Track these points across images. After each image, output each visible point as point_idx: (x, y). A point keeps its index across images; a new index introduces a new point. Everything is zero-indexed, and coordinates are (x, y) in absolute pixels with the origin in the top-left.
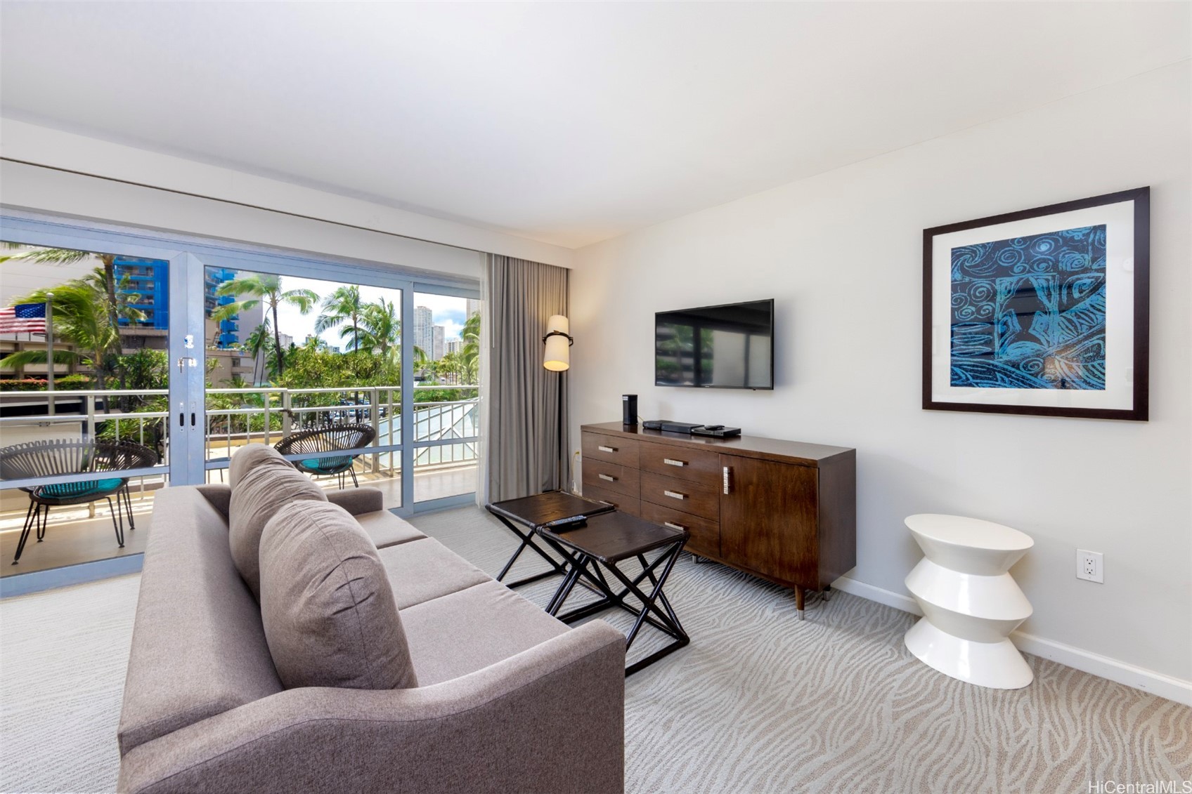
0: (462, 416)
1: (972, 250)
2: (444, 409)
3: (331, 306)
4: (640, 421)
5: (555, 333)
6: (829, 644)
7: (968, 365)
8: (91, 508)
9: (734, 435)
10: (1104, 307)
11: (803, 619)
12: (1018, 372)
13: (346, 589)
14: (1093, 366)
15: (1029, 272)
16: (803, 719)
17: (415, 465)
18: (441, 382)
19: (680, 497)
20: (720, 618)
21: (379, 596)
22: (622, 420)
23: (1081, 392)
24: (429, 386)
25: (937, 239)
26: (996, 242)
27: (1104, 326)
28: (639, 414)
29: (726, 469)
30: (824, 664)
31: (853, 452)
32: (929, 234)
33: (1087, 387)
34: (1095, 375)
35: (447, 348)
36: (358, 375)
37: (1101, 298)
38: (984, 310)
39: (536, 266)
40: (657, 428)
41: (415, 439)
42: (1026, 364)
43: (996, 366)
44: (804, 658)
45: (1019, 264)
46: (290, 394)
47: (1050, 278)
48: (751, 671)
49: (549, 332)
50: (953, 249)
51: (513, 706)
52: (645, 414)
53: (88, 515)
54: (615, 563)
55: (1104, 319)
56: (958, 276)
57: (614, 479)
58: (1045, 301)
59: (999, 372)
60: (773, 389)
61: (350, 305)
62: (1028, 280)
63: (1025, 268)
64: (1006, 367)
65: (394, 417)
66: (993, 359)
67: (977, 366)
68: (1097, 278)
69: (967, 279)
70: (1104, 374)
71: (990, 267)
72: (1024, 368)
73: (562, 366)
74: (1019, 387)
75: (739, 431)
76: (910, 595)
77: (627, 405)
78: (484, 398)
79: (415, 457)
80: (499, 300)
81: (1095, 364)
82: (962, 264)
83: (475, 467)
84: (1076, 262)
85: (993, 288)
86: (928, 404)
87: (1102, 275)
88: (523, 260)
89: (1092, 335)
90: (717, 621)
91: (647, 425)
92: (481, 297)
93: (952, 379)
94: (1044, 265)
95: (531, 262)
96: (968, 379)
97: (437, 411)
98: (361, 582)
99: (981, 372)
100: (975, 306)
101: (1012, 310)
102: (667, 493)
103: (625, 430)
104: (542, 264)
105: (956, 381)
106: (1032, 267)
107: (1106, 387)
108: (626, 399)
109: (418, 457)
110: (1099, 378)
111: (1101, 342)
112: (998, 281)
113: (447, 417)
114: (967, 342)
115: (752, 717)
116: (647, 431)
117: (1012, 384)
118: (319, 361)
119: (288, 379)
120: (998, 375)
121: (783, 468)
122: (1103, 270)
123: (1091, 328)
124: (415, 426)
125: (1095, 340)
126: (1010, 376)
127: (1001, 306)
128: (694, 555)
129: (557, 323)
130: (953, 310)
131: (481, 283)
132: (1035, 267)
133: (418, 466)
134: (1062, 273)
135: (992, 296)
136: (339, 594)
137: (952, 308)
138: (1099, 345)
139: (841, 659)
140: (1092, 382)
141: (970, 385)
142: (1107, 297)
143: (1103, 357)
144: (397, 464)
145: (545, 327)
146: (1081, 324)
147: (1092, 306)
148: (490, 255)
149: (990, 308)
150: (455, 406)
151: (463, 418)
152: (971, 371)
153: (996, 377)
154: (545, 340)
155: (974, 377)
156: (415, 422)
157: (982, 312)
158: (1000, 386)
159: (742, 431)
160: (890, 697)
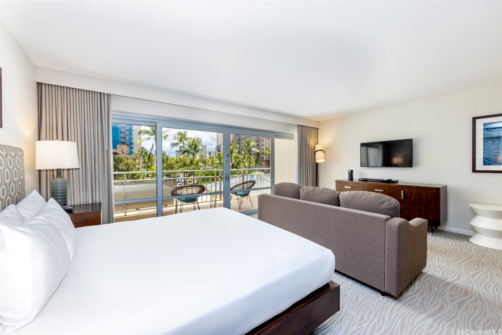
3: (175, 138)
4: (355, 178)
22: (348, 178)
29: (402, 192)
31: (447, 186)
52: (357, 176)
60: (413, 167)
61: (182, 137)
75: (398, 181)
86: (475, 171)
91: (361, 179)
93: (484, 163)
105: (486, 164)
108: (350, 171)
121: (426, 190)
148: (298, 125)
155: (492, 162)
159: (399, 181)
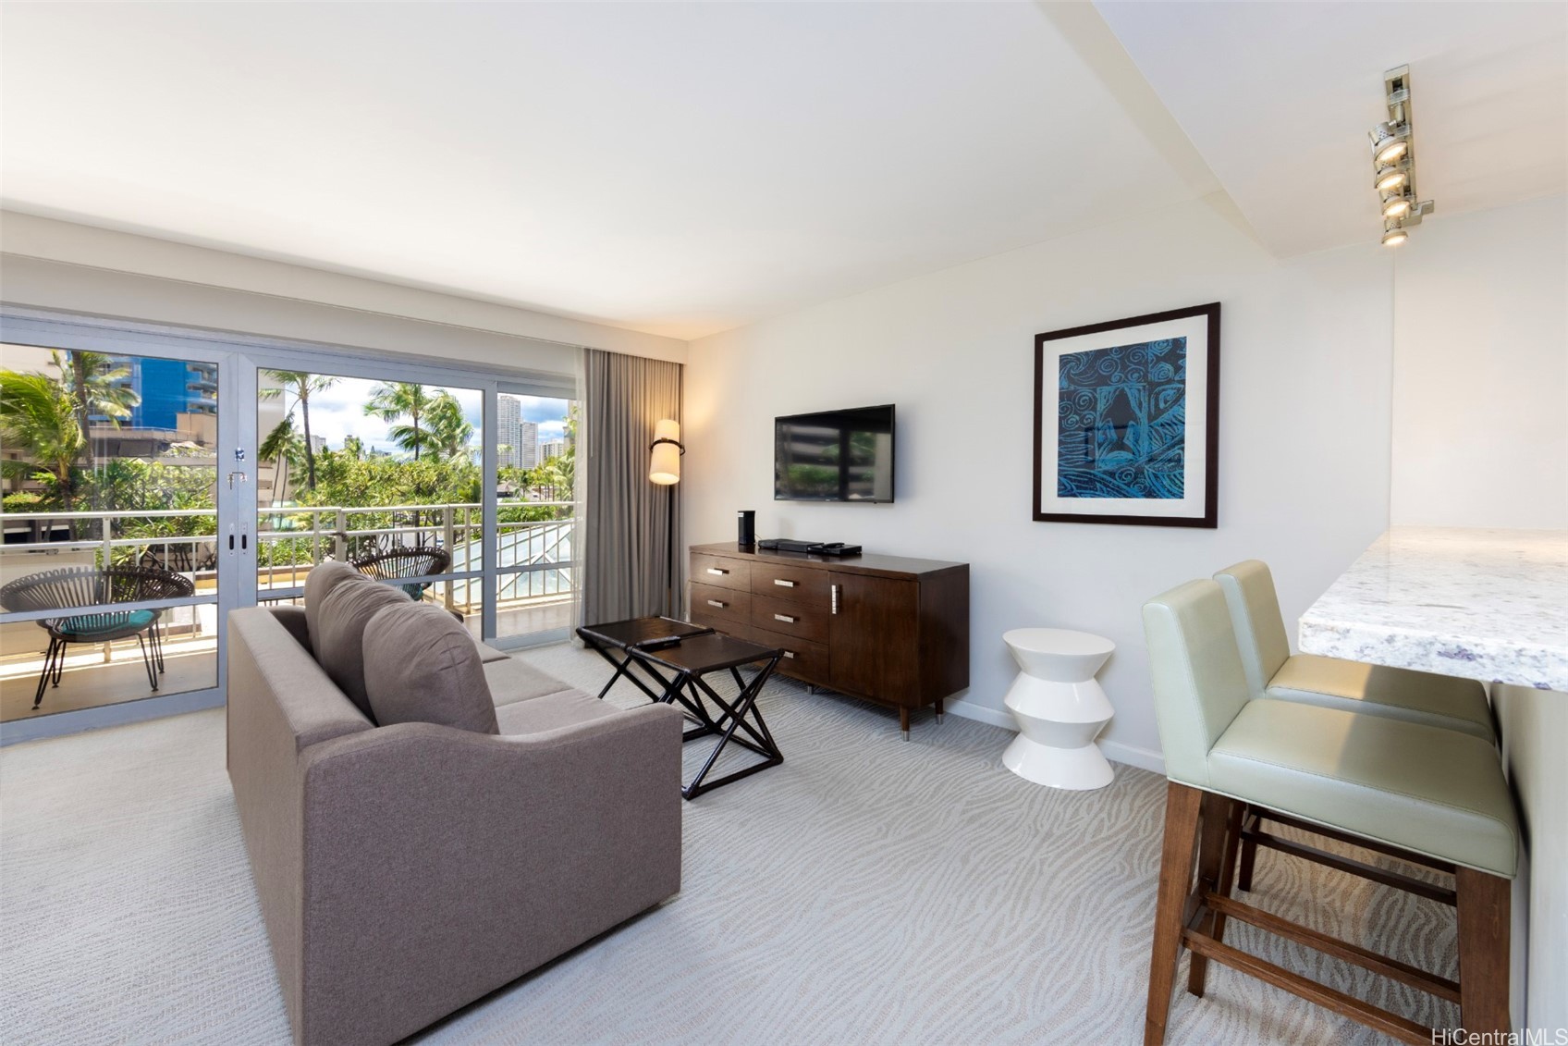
0: (556, 541)
1: (1076, 358)
2: (534, 533)
4: (757, 539)
5: (664, 441)
6: (925, 760)
7: (1073, 475)
8: (107, 651)
9: (855, 552)
10: (1184, 417)
11: (908, 740)
12: (1115, 482)
13: (448, 654)
14: (1175, 476)
15: (1124, 381)
16: (875, 816)
17: (498, 598)
18: (532, 498)
19: (790, 620)
20: (821, 742)
21: (473, 660)
22: (737, 539)
23: (1165, 501)
24: (515, 502)
25: (1047, 344)
26: (1098, 351)
27: (1183, 436)
28: (756, 532)
29: (834, 588)
30: (913, 775)
31: (968, 565)
32: (1040, 339)
33: (1169, 495)
34: (1176, 484)
35: (542, 451)
36: (419, 491)
37: (1181, 409)
38: (1087, 419)
39: (642, 363)
40: (775, 547)
41: (498, 566)
42: (1122, 473)
43: (1095, 476)
44: (895, 772)
45: (1116, 373)
46: (344, 513)
47: (1141, 388)
48: (839, 783)
49: (656, 440)
50: (1061, 356)
51: (579, 753)
52: (763, 532)
53: (103, 660)
54: (700, 675)
55: (1184, 430)
56: (1065, 384)
57: (724, 605)
58: (1137, 411)
59: (1098, 481)
60: (893, 502)
62: (1123, 390)
63: (1121, 377)
64: (1105, 476)
65: (471, 542)
66: (1094, 468)
67: (1082, 477)
68: (1179, 389)
69: (1072, 388)
70: (1183, 483)
71: (1091, 376)
72: (1120, 478)
73: (671, 479)
74: (1115, 496)
75: (859, 548)
76: (1008, 711)
77: (742, 521)
78: (581, 516)
79: (498, 591)
80: (598, 402)
81: (1176, 473)
82: (1069, 372)
83: (569, 602)
84: (1162, 373)
85: (1094, 397)
86: (1039, 516)
87: (1182, 386)
88: (627, 356)
89: (1173, 446)
90: (818, 744)
91: (762, 544)
92: (578, 398)
93: (1059, 490)
94: (1136, 375)
95: (637, 357)
96: (1072, 489)
97: (525, 535)
98: (459, 650)
99: (1084, 482)
100: (1079, 415)
101: (1110, 419)
102: (778, 617)
103: (740, 551)
104: (651, 360)
105: (1064, 491)
106: (1126, 377)
107: (1185, 495)
108: (742, 515)
109: (501, 591)
110: (1180, 487)
111: (1180, 452)
112: (1098, 389)
113: (537, 542)
114: (1071, 451)
115: (828, 816)
116: (763, 551)
117: (1109, 494)
118: (364, 472)
119: (321, 497)
120: (1098, 485)
121: (888, 584)
122: (1183, 382)
123: (1173, 438)
124: (498, 554)
125: (1176, 451)
126: (1108, 487)
127: (1101, 415)
128: (810, 685)
129: (666, 428)
130: (1060, 419)
131: (577, 382)
132: (1129, 377)
133: (501, 601)
134: (1151, 384)
135: (1092, 404)
136: (443, 656)
137: (1060, 417)
138: (1179, 454)
139: (932, 771)
140: (1174, 491)
141: (1074, 496)
142: (1186, 407)
143: (1183, 467)
144: (477, 597)
145: (652, 433)
146: (1166, 434)
147: (1175, 417)
148: (588, 350)
149: (1092, 417)
150: (547, 529)
151: (557, 544)
152: (1075, 481)
153: (1095, 487)
154: (651, 448)
155: (1078, 487)
156: (498, 548)
157: (1085, 421)
158: (1099, 496)
159: (863, 549)
160: (968, 798)
